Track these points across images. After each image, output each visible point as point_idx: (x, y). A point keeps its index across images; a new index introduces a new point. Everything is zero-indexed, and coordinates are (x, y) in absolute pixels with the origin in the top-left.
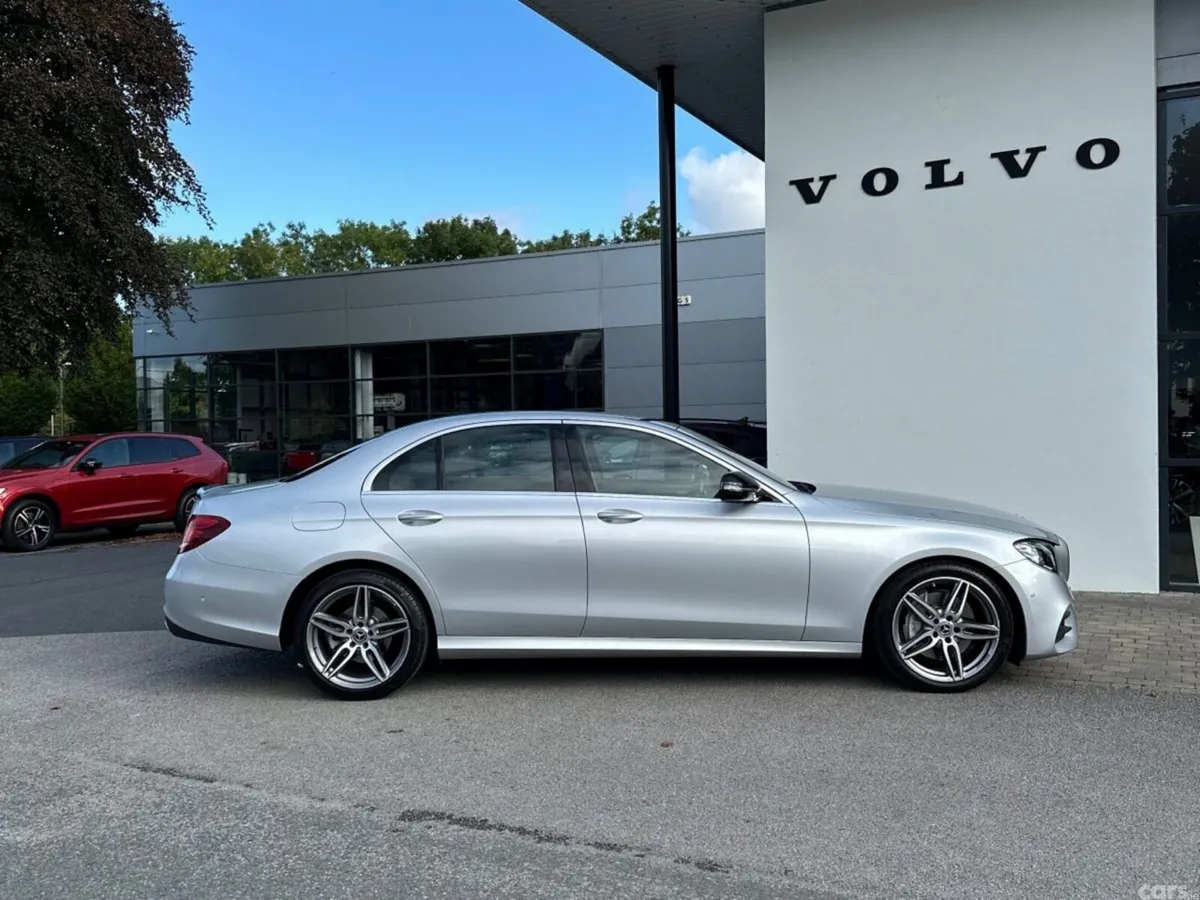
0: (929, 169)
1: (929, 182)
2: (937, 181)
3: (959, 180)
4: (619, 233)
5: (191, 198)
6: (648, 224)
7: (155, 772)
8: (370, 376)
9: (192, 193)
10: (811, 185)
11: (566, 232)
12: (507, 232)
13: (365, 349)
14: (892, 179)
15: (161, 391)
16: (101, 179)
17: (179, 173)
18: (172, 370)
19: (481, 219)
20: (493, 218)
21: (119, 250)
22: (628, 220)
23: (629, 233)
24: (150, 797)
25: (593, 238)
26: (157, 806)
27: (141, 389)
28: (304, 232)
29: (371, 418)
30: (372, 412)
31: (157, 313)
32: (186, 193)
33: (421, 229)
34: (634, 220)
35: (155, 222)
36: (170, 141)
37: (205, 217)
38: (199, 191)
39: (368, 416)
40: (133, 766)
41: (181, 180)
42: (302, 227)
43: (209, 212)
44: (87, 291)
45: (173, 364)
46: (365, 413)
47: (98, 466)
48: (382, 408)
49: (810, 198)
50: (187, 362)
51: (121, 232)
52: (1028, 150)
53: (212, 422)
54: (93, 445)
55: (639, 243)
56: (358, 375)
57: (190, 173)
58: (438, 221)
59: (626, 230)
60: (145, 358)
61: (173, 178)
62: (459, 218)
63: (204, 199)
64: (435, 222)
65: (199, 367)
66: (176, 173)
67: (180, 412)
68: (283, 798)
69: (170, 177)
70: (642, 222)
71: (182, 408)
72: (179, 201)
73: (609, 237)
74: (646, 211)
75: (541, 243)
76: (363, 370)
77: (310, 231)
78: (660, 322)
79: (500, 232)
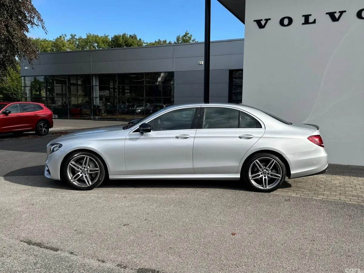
0: (304, 18)
1: (303, 22)
2: (307, 22)
3: (314, 22)
4: (176, 41)
5: (40, 23)
6: (185, 38)
7: (33, 245)
8: (98, 84)
9: (40, 22)
10: (261, 22)
11: (159, 40)
12: (140, 39)
13: (96, 75)
14: (290, 21)
15: (30, 88)
16: (9, 16)
17: (35, 15)
18: (33, 81)
19: (132, 35)
20: (136, 34)
21: (15, 40)
22: (179, 36)
23: (179, 41)
24: (32, 259)
25: (168, 42)
26: (35, 264)
27: (23, 87)
28: (75, 37)
29: (98, 98)
30: (98, 96)
31: (29, 62)
32: (38, 22)
33: (113, 37)
34: (181, 37)
35: (27, 31)
36: (32, 4)
37: (44, 30)
38: (42, 21)
39: (97, 97)
40: (25, 242)
41: (36, 17)
42: (75, 35)
43: (46, 28)
44: (5, 53)
45: (33, 79)
46: (96, 97)
47: (10, 112)
48: (102, 95)
49: (261, 26)
50: (38, 78)
51: (16, 34)
52: (339, 12)
53: (46, 98)
54: (7, 106)
55: (182, 44)
56: (94, 84)
57: (39, 15)
58: (118, 35)
59: (178, 40)
60: (24, 77)
61: (33, 16)
62: (125, 34)
63: (44, 24)
64: (117, 35)
65: (41, 79)
66: (34, 15)
67: (36, 94)
68: (87, 261)
69: (32, 16)
70: (183, 37)
71: (36, 93)
72: (35, 25)
73: (173, 42)
74: (185, 34)
75: (151, 43)
76: (95, 83)
77: (77, 37)
78: (204, 69)
79: (138, 39)
